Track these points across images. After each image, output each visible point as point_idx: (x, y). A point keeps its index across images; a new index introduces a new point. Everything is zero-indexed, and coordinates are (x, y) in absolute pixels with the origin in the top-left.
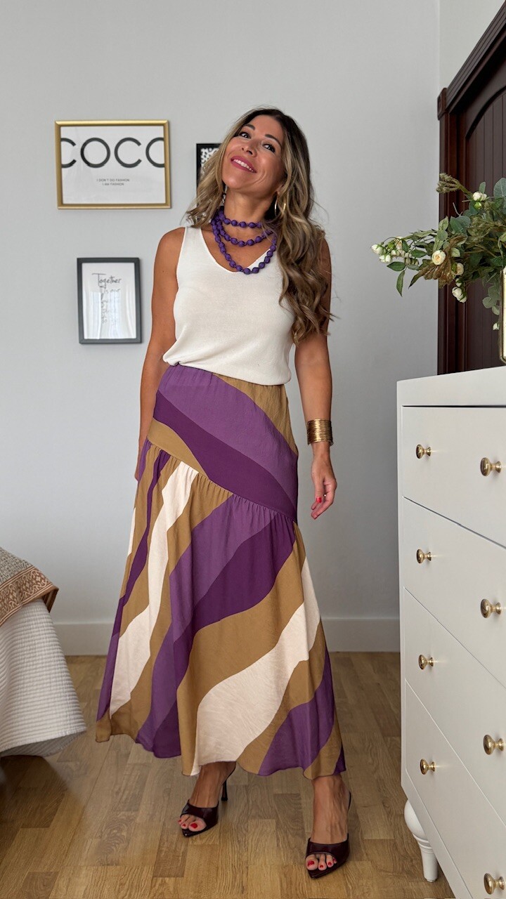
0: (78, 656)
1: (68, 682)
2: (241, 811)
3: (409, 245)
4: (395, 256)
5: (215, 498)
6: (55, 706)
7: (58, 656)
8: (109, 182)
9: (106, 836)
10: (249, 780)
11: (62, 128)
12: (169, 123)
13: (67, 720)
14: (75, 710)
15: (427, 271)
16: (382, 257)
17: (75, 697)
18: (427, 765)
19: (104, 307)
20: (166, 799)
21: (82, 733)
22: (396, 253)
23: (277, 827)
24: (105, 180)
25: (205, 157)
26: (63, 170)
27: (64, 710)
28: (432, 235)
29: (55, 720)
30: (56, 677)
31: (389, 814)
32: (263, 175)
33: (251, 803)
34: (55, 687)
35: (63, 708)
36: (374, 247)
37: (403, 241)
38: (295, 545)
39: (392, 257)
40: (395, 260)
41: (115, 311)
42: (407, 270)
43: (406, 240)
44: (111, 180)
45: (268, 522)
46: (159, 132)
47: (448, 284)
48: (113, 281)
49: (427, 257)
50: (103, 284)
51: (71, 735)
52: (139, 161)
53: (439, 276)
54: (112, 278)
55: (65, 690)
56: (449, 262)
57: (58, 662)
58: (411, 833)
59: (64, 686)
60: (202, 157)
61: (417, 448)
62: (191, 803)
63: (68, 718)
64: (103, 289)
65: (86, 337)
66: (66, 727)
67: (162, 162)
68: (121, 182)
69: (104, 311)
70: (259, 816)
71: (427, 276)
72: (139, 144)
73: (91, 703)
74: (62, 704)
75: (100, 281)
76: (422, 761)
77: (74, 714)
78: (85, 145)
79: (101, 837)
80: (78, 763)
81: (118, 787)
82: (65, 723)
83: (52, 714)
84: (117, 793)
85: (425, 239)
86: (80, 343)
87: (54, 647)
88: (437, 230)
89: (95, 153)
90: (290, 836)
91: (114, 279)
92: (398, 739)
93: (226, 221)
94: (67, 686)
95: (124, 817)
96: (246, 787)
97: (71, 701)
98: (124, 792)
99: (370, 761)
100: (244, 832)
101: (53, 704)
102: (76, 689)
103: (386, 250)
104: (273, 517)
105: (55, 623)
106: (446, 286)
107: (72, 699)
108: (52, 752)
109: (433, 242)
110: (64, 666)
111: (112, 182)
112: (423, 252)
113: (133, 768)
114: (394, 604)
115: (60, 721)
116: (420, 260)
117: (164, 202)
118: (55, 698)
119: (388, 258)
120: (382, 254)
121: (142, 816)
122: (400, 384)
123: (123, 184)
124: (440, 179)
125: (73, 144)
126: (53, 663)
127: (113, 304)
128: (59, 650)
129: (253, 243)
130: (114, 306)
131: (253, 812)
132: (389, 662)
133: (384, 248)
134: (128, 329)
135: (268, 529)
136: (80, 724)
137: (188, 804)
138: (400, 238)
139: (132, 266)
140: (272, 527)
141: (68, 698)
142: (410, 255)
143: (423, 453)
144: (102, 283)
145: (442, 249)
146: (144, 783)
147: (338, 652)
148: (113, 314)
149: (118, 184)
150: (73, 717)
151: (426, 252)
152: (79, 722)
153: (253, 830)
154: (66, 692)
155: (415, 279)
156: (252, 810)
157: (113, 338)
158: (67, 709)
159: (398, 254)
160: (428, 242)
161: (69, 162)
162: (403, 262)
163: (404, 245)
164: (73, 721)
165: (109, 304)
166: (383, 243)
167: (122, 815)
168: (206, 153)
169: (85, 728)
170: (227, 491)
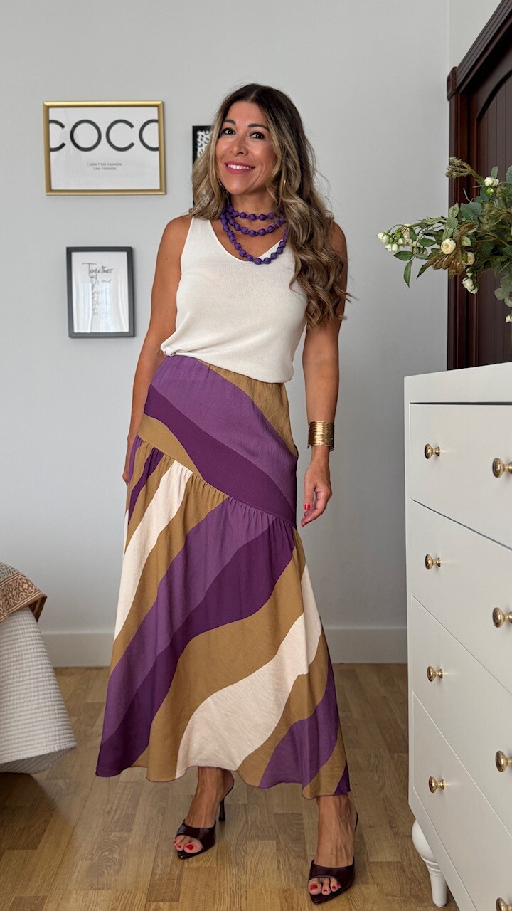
0: (67, 668)
1: (56, 694)
2: (239, 831)
3: (417, 233)
4: (402, 244)
5: (210, 501)
6: (43, 720)
7: (47, 668)
8: (101, 167)
9: (97, 858)
10: (248, 799)
11: (51, 110)
12: (163, 104)
13: (56, 736)
14: (65, 725)
15: (436, 260)
16: (389, 247)
17: (65, 711)
18: (436, 783)
19: (95, 299)
20: (161, 819)
21: (72, 749)
22: (404, 241)
23: (277, 850)
24: (95, 164)
25: (201, 140)
26: (52, 153)
27: (52, 725)
28: (441, 223)
29: (43, 736)
30: (44, 690)
31: (396, 834)
33: (250, 822)
34: (43, 701)
35: (51, 723)
36: (380, 235)
37: (411, 228)
38: (295, 551)
39: (399, 246)
40: (402, 249)
41: (106, 303)
42: (415, 260)
43: (414, 228)
44: (103, 164)
45: (266, 528)
46: (153, 113)
47: (458, 275)
48: (104, 271)
49: (436, 246)
50: (94, 274)
51: (60, 751)
52: (132, 145)
53: (448, 266)
54: (103, 267)
55: (53, 703)
56: (460, 251)
57: (47, 674)
58: (419, 855)
59: (53, 700)
60: (199, 140)
61: (426, 448)
62: (186, 823)
63: (57, 733)
64: (94, 279)
65: (76, 331)
66: (54, 742)
67: (156, 145)
68: (112, 166)
69: (95, 303)
70: (259, 837)
71: (436, 266)
72: (132, 126)
73: (81, 718)
74: (51, 719)
75: (91, 271)
76: (430, 779)
77: (63, 729)
78: (75, 127)
79: (91, 859)
80: (68, 781)
81: (109, 806)
82: (54, 738)
83: (40, 729)
84: (109, 812)
85: (434, 226)
86: (70, 336)
87: (42, 658)
88: (446, 217)
89: (86, 136)
90: (291, 858)
91: (106, 269)
92: (406, 754)
93: (235, 213)
94: (56, 699)
95: (115, 838)
96: (245, 806)
97: (60, 715)
98: (116, 811)
99: (376, 778)
100: (243, 854)
101: (41, 719)
102: (66, 702)
103: (392, 239)
104: (271, 523)
105: (42, 633)
106: (456, 276)
107: (62, 713)
108: (40, 769)
109: (442, 230)
110: (52, 678)
111: (104, 167)
112: (432, 241)
113: (126, 786)
114: (400, 613)
115: (47, 735)
116: (429, 249)
117: (158, 187)
118: (43, 712)
119: (395, 247)
120: (389, 243)
121: (135, 838)
122: (407, 379)
123: (115, 169)
124: (450, 163)
125: (62, 126)
126: (41, 675)
127: (104, 296)
128: (47, 662)
129: (265, 233)
130: (106, 298)
131: (253, 833)
132: (395, 674)
133: (390, 237)
134: (120, 318)
135: (266, 534)
136: (70, 739)
137: (184, 824)
138: (408, 226)
139: (125, 254)
140: (270, 534)
141: (57, 712)
142: (418, 244)
143: (432, 453)
145: (451, 237)
146: (137, 802)
147: (342, 664)
148: (105, 306)
149: (110, 169)
150: (62, 732)
151: (435, 240)
152: (68, 738)
153: (253, 852)
154: (55, 705)
155: (423, 269)
156: (251, 830)
157: (105, 331)
158: (56, 724)
159: (406, 243)
160: (437, 230)
161: (58, 145)
162: (411, 251)
163: (412, 233)
164: (62, 736)
165: (100, 295)
166: (389, 231)
167: (114, 836)
168: (202, 136)
169: (75, 743)
170: (222, 493)
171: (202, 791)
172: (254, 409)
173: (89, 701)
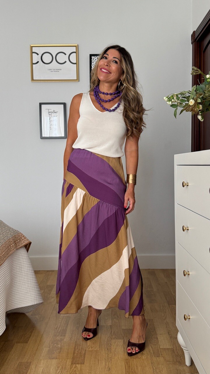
0: (40, 271)
1: (35, 281)
2: (108, 336)
3: (179, 97)
4: (173, 102)
5: (93, 202)
6: (30, 292)
7: (31, 271)
8: (53, 71)
9: (52, 347)
10: (112, 323)
11: (33, 48)
12: (78, 45)
13: (35, 298)
14: (39, 294)
15: (187, 108)
16: (168, 102)
17: (39, 288)
18: (187, 317)
19: (51, 124)
20: (77, 331)
21: (41, 303)
22: (174, 100)
23: (123, 343)
24: (51, 70)
25: (93, 60)
26: (34, 65)
27: (34, 294)
28: (189, 93)
29: (30, 298)
30: (30, 280)
31: (171, 337)
32: (114, 74)
33: (112, 333)
34: (30, 284)
35: (33, 293)
36: (165, 98)
37: (177, 95)
38: (125, 221)
39: (172, 102)
40: (173, 103)
41: (55, 125)
42: (179, 108)
43: (178, 95)
44: (54, 70)
45: (114, 212)
46: (74, 49)
48: (54, 112)
49: (187, 102)
51: (37, 304)
52: (66, 62)
53: (192, 110)
54: (54, 111)
55: (34, 285)
56: (196, 104)
57: (31, 273)
58: (180, 346)
59: (34, 283)
60: (92, 60)
61: (183, 183)
63: (36, 297)
64: (50, 115)
65: (43, 136)
67: (75, 62)
68: (58, 70)
70: (116, 338)
71: (187, 110)
72: (65, 54)
73: (45, 291)
74: (33, 291)
75: (49, 112)
76: (185, 315)
77: (38, 296)
78: (43, 54)
79: (49, 347)
80: (40, 316)
81: (56, 326)
82: (34, 299)
83: (29, 295)
84: (56, 328)
85: (186, 94)
86: (41, 138)
87: (29, 267)
88: (191, 91)
89: (47, 58)
91: (55, 112)
92: (174, 306)
93: (100, 92)
94: (35, 283)
95: (59, 339)
96: (111, 326)
97: (37, 290)
98: (59, 328)
99: (163, 315)
100: (110, 345)
101: (29, 291)
102: (39, 285)
103: (170, 99)
104: (116, 210)
105: (30, 257)
106: (195, 114)
107: (37, 289)
108: (29, 311)
109: (189, 96)
110: (34, 275)
111: (54, 71)
113: (63, 318)
114: (173, 249)
115: (32, 298)
116: (184, 104)
117: (76, 79)
118: (30, 288)
119: (170, 103)
120: (168, 101)
121: (67, 339)
122: (175, 155)
123: (59, 71)
124: (192, 69)
125: (38, 54)
126: (29, 274)
127: (54, 122)
128: (32, 268)
129: (110, 101)
130: (55, 123)
131: (114, 336)
132: (171, 273)
133: (169, 98)
134: (61, 131)
135: (115, 214)
136: (41, 299)
138: (176, 94)
139: (62, 105)
140: (116, 214)
141: (35, 288)
142: (180, 101)
143: (185, 185)
144: (50, 113)
145: (193, 99)
146: (68, 325)
147: (149, 269)
148: (55, 126)
149: (57, 71)
150: (37, 297)
151: (186, 100)
152: (40, 299)
153: (114, 344)
154: (34, 286)
155: (182, 111)
156: (113, 336)
157: (55, 136)
158: (35, 293)
159: (175, 101)
160: (187, 96)
161: (36, 62)
162: (177, 104)
163: (177, 97)
164: (38, 298)
165: (53, 122)
166: (168, 96)
167: (58, 338)
168: (94, 58)
169: (43, 301)
170: (97, 199)
171: (91, 314)
172: (109, 167)
173: (48, 284)
